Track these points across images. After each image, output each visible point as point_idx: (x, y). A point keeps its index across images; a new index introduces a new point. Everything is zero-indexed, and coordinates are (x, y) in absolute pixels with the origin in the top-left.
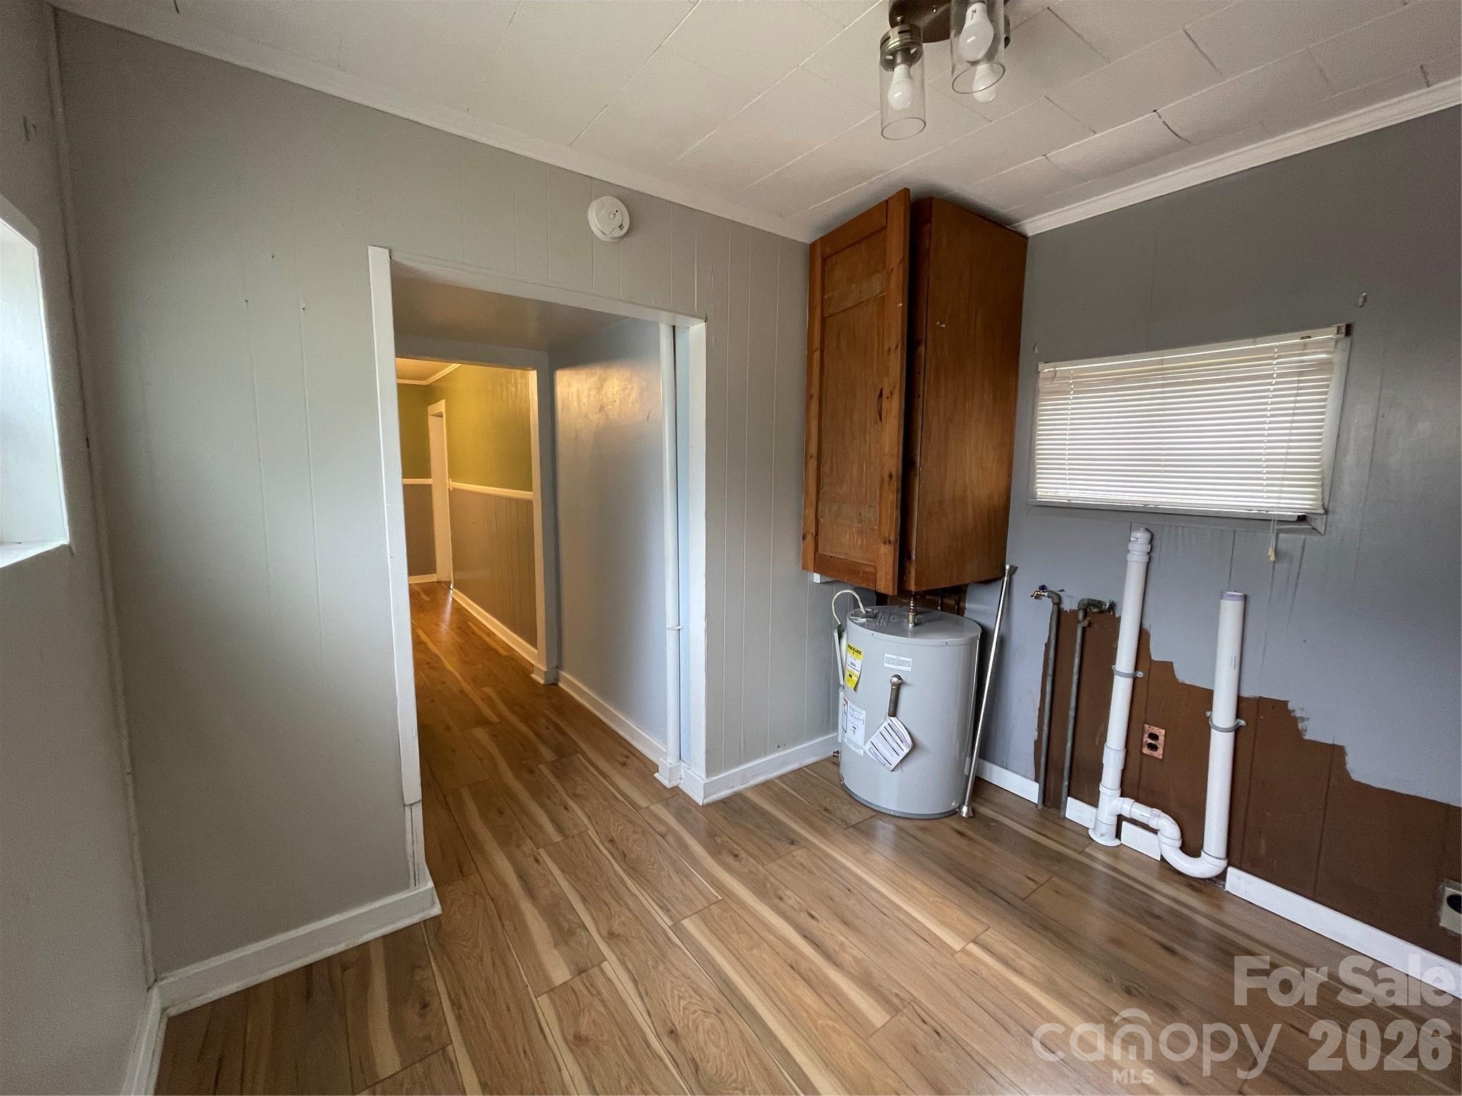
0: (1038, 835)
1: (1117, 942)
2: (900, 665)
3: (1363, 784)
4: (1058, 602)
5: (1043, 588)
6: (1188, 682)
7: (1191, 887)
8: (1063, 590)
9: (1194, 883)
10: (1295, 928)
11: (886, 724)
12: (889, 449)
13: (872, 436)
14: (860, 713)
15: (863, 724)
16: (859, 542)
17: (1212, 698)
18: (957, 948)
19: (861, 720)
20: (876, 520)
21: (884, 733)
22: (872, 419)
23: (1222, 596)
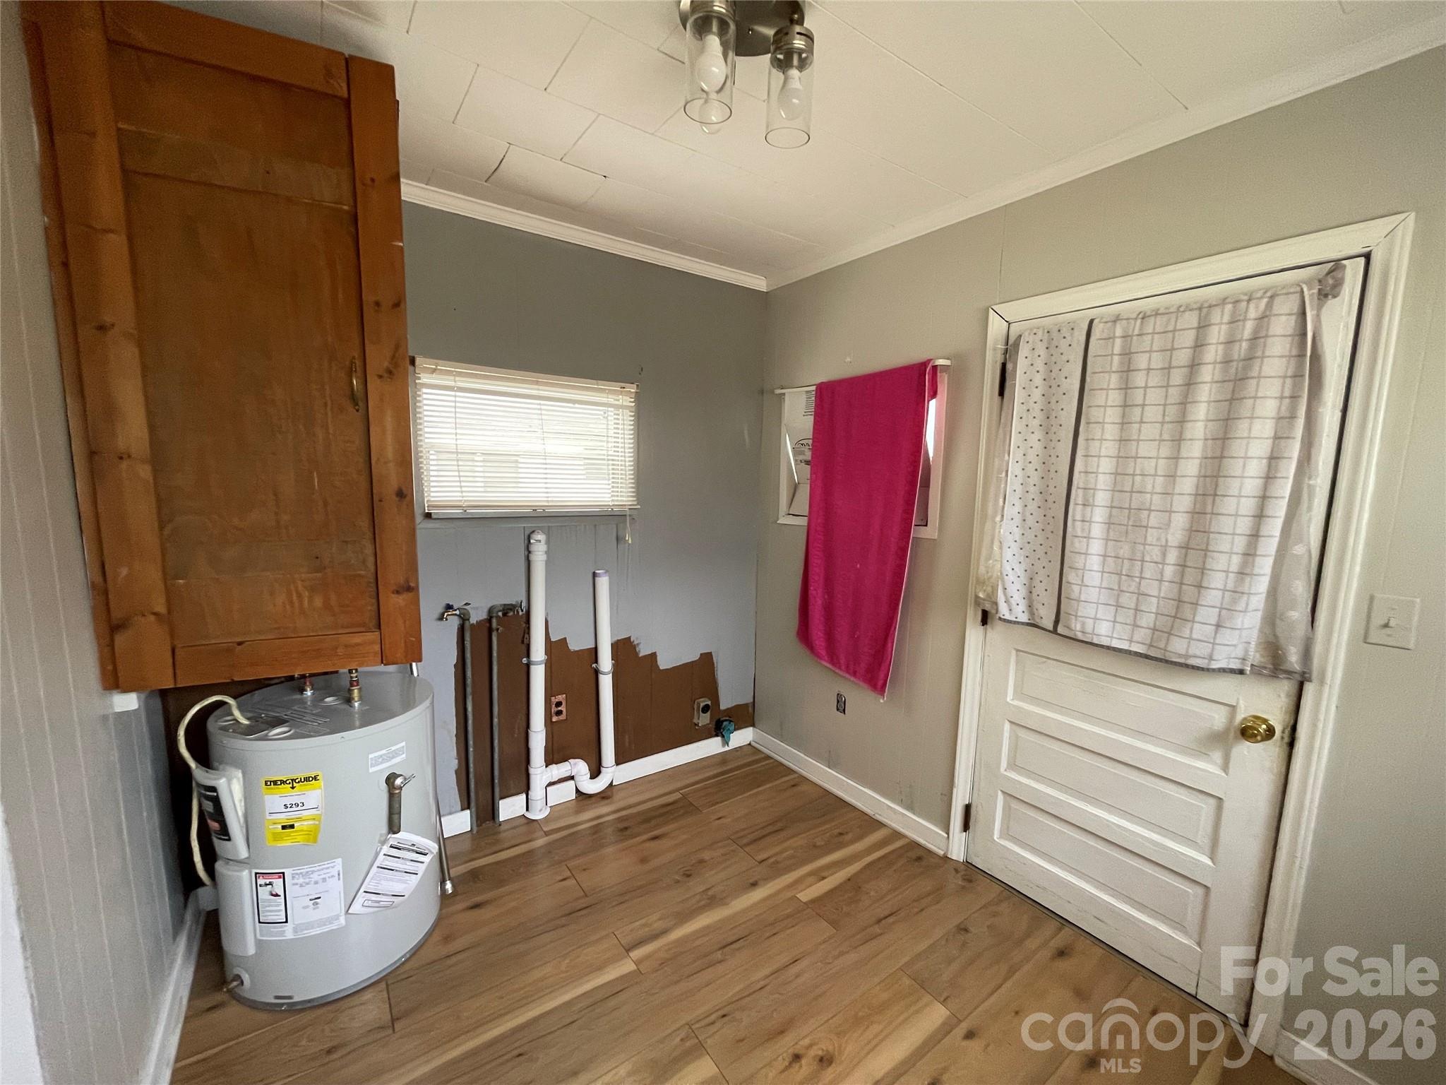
0: (493, 856)
1: (644, 860)
2: (393, 757)
3: (671, 669)
4: (464, 618)
5: (449, 607)
6: (577, 649)
7: (603, 798)
8: (466, 604)
9: (602, 795)
10: (646, 779)
11: (386, 849)
12: (390, 452)
13: (331, 431)
14: (328, 868)
15: (339, 879)
16: (318, 602)
17: (594, 652)
18: (633, 967)
19: (333, 876)
20: (364, 562)
21: (387, 863)
22: (329, 403)
23: (594, 575)
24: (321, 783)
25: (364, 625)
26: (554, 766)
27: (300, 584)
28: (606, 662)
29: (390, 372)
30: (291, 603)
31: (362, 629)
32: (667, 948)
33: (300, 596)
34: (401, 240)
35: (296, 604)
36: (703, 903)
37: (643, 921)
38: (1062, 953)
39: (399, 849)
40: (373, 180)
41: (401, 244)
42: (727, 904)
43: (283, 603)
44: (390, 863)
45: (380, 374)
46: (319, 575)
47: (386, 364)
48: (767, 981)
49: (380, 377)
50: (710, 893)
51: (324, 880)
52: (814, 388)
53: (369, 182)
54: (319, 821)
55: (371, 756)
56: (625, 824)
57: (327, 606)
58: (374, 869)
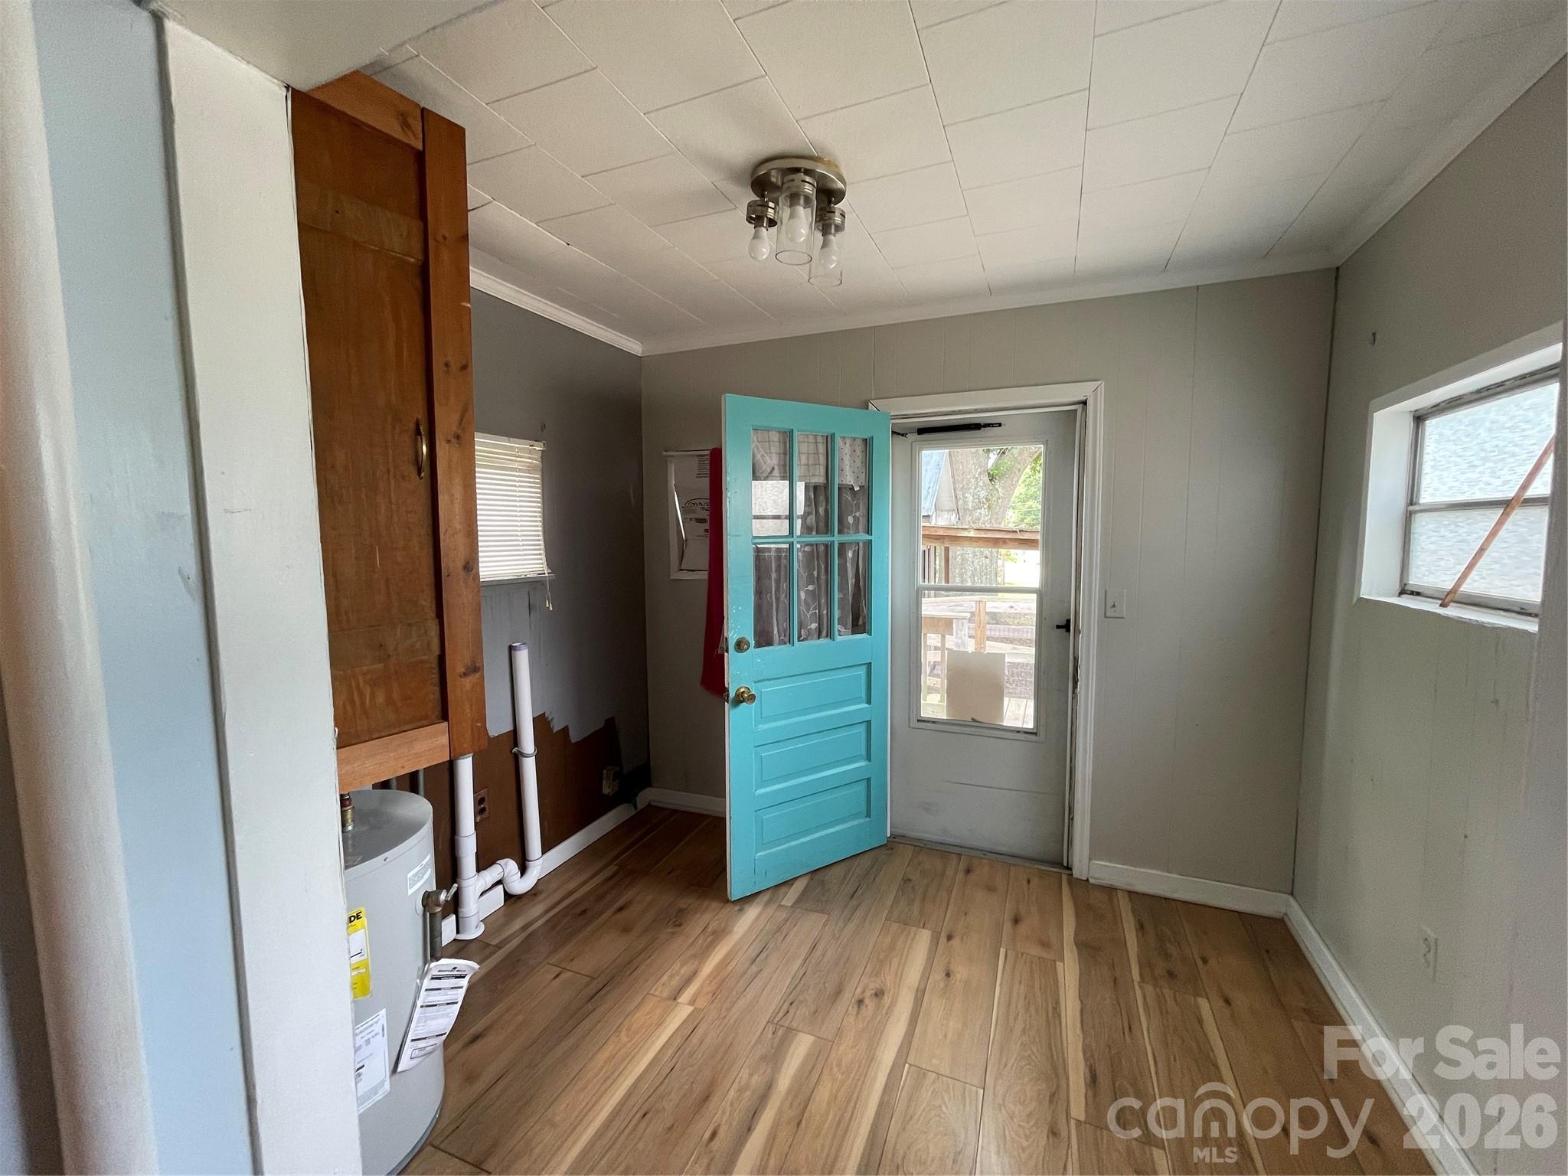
2: (424, 873)
3: (587, 737)
6: (497, 735)
7: (536, 895)
11: (427, 983)
12: (458, 524)
13: (393, 501)
14: (372, 1025)
15: (383, 1036)
16: (381, 698)
17: (514, 736)
18: (690, 1009)
19: (377, 1034)
20: (429, 644)
21: (431, 999)
22: (392, 470)
23: (511, 649)
24: (364, 920)
25: (426, 717)
26: (484, 873)
27: (361, 678)
28: (528, 742)
29: (458, 437)
30: (352, 702)
31: (425, 722)
32: (708, 982)
33: (361, 695)
34: (469, 302)
35: (358, 703)
36: (709, 939)
37: (669, 973)
38: (968, 871)
39: (440, 979)
40: (445, 238)
41: (469, 305)
42: (730, 932)
43: (344, 704)
44: (434, 998)
45: (449, 439)
46: (380, 666)
47: (454, 429)
48: (804, 969)
49: (449, 441)
50: (710, 929)
51: (368, 1042)
52: (708, 452)
53: (441, 239)
54: (367, 970)
55: (410, 875)
56: (582, 908)
57: (389, 701)
58: (418, 1010)
